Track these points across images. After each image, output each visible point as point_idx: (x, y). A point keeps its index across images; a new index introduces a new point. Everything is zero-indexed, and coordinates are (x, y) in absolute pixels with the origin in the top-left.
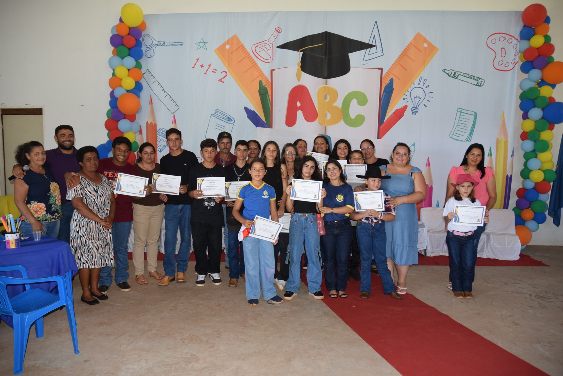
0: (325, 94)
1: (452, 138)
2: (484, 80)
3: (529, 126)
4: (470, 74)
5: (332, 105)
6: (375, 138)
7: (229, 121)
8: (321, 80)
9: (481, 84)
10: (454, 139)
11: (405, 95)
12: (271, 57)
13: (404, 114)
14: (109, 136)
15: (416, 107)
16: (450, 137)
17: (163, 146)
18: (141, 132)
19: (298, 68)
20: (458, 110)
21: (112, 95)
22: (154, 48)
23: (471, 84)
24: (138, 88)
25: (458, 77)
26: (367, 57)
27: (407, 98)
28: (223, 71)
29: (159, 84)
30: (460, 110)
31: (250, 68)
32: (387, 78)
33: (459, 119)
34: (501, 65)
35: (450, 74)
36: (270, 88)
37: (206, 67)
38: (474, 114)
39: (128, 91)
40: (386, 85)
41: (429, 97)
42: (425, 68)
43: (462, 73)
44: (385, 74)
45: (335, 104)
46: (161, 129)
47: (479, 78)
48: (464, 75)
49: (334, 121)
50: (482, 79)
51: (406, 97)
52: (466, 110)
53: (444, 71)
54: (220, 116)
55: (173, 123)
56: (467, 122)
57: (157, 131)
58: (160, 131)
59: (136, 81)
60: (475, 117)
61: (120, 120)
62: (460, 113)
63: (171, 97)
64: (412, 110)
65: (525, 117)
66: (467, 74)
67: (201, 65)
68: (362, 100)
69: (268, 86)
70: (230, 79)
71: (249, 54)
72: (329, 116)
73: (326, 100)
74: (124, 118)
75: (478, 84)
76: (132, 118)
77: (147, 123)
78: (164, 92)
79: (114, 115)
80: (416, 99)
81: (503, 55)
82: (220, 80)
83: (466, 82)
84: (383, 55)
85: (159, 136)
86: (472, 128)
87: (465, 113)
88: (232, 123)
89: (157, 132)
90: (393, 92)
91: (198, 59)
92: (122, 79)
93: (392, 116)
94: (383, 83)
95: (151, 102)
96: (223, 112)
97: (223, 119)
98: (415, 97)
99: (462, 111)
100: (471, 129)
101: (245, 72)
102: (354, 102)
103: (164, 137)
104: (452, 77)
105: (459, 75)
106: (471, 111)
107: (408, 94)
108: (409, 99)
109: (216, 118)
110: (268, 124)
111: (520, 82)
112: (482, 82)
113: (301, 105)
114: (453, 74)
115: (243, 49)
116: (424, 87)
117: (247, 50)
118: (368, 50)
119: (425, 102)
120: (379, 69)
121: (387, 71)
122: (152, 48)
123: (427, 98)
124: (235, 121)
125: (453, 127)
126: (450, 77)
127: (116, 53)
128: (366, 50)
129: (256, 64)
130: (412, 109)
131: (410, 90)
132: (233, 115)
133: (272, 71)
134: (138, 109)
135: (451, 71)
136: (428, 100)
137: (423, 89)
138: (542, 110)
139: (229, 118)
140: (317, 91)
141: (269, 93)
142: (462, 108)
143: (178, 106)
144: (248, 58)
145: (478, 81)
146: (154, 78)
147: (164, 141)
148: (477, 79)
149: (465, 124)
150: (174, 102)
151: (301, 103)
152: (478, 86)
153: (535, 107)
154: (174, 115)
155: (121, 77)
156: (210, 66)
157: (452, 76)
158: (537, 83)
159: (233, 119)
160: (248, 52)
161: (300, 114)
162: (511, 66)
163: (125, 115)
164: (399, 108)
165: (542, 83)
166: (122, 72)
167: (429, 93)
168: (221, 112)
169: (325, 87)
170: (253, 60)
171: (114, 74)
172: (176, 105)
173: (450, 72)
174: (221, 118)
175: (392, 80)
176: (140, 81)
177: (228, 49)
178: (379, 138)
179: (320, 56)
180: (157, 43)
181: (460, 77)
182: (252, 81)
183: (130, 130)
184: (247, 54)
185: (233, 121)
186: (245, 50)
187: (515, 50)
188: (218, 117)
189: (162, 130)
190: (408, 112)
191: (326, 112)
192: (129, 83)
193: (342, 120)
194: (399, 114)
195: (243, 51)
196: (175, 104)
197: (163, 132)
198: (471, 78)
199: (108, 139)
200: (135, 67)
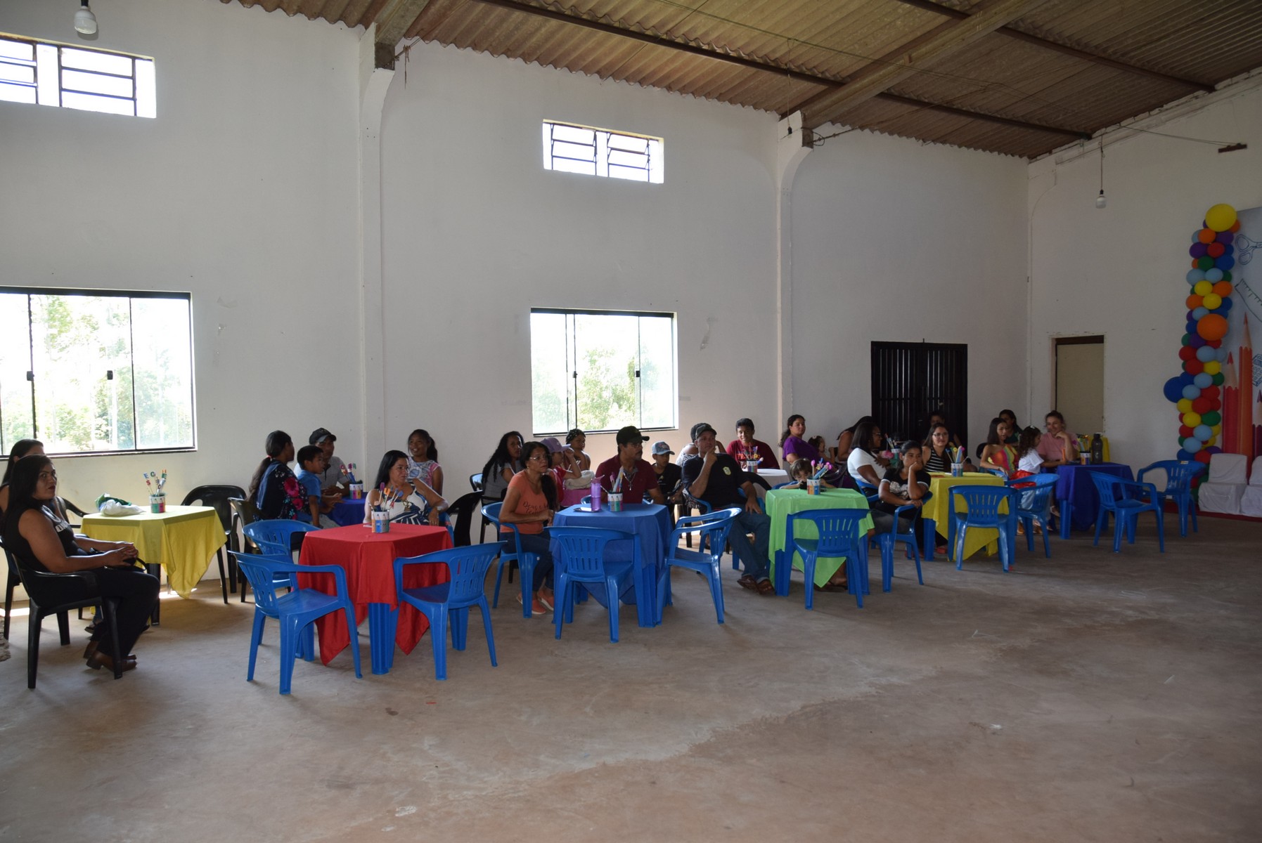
14: (1185, 366)
17: (1260, 378)
18: (1230, 360)
21: (1189, 316)
22: (1250, 252)
24: (1226, 304)
29: (1257, 297)
39: (1211, 311)
46: (1258, 355)
57: (1253, 358)
58: (1256, 358)
59: (1224, 297)
61: (1199, 348)
74: (1205, 345)
77: (1241, 348)
79: (1191, 341)
85: (1255, 366)
89: (1252, 360)
92: (1203, 297)
95: (1246, 322)
122: (1247, 252)
127: (1196, 266)
134: (1226, 331)
146: (1250, 290)
155: (1202, 295)
163: (1206, 341)
166: (1203, 288)
171: (1193, 292)
176: (1230, 297)
180: (1255, 245)
183: (1215, 359)
189: (1259, 357)
192: (1213, 301)
199: (1183, 371)
200: (1222, 280)
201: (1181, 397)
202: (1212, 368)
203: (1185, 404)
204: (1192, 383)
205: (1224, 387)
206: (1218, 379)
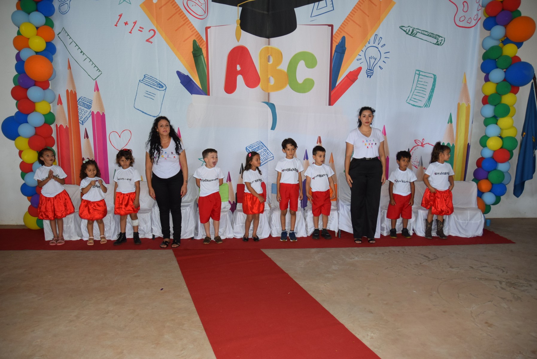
0: (268, 55)
1: (410, 104)
2: (444, 38)
3: (490, 89)
4: (429, 32)
5: (276, 68)
6: (326, 105)
7: (159, 87)
8: (264, 40)
9: (441, 43)
10: (411, 104)
11: (359, 55)
12: (205, 13)
13: (358, 77)
14: (18, 106)
15: (371, 69)
16: (407, 102)
17: (85, 118)
18: (59, 101)
19: (237, 26)
20: (416, 72)
21: (18, 57)
22: (68, 2)
23: (431, 42)
24: (50, 49)
25: (416, 35)
26: (316, 12)
27: (361, 59)
28: (151, 30)
29: (77, 45)
30: (419, 73)
31: (182, 26)
32: (338, 37)
33: (417, 82)
34: (463, 21)
35: (407, 31)
36: (205, 49)
37: (131, 25)
38: (433, 76)
39: (37, 53)
40: (337, 44)
41: (385, 58)
42: (381, 24)
43: (420, 30)
44: (336, 32)
45: (279, 68)
46: (82, 98)
47: (439, 36)
48: (423, 32)
49: (279, 87)
50: (442, 37)
51: (359, 57)
52: (425, 72)
53: (401, 27)
54: (149, 83)
55: (95, 91)
56: (426, 86)
57: (77, 100)
58: (80, 100)
59: (48, 41)
60: (434, 80)
61: (29, 88)
62: (418, 75)
63: (91, 61)
64: (367, 73)
65: (487, 79)
66: (426, 32)
67: (125, 23)
68: (311, 61)
69: (203, 46)
70: (159, 39)
71: (181, 9)
72: (272, 81)
73: (269, 63)
74: (35, 85)
75: (437, 43)
76: (44, 85)
77: (67, 90)
78: (83, 55)
79: (21, 81)
80: (371, 59)
81: (465, 10)
82: (147, 41)
83: (425, 40)
84: (334, 10)
85: (79, 107)
86: (430, 92)
87: (423, 76)
88: (163, 90)
89: (77, 102)
90: (345, 52)
91: (121, 16)
92: (29, 39)
93: (345, 80)
94: (333, 42)
95: (69, 67)
96: (153, 77)
97: (152, 86)
98: (370, 57)
99: (420, 74)
100: (430, 94)
101: (176, 30)
102: (301, 65)
103: (85, 107)
104: (410, 35)
105: (418, 33)
106: (430, 73)
107: (362, 53)
108: (363, 59)
109: (145, 84)
110: (205, 91)
111: (482, 40)
112: (442, 40)
113: (241, 69)
114: (411, 31)
115: (173, 3)
116: (379, 47)
117: (177, 5)
118: (317, 3)
119: (380, 63)
120: (329, 25)
121: (338, 28)
122: (66, 3)
123: (383, 59)
124: (166, 87)
125: (411, 91)
126: (408, 35)
127: (20, 7)
128: (314, 4)
129: (189, 20)
130: (367, 71)
131: (364, 49)
132: (164, 81)
133: (207, 28)
134: (51, 73)
135: (409, 27)
136: (384, 61)
137: (378, 48)
138: (505, 71)
139: (159, 84)
140: (259, 52)
141: (204, 54)
142: (421, 70)
143: (100, 71)
144: (179, 14)
145: (438, 39)
146: (70, 38)
147: (85, 112)
148: (436, 37)
149: (423, 88)
150: (95, 66)
151: (241, 66)
152: (438, 45)
153: (497, 68)
154: (96, 81)
155: (28, 37)
156: (135, 24)
157: (410, 33)
158: (501, 41)
159: (164, 86)
160: (179, 7)
161: (240, 79)
162: (474, 22)
163: (35, 81)
164: (352, 71)
165: (506, 41)
166: (28, 30)
167: (385, 53)
168: (150, 77)
169: (268, 48)
170: (185, 16)
171: (19, 33)
172: (98, 70)
173: (408, 29)
174: (150, 84)
175: (344, 38)
176: (52, 41)
177: (156, 3)
178: (330, 104)
179: (262, 12)
181: (419, 35)
182: (184, 41)
183: (43, 99)
184: (178, 9)
185: (164, 88)
186: (175, 5)
187: (477, 5)
188: (147, 84)
189: (83, 100)
190: (362, 75)
191: (269, 76)
192: (38, 44)
193: (288, 87)
194: (353, 77)
195: (173, 5)
196: (96, 68)
197: (84, 101)
198: (430, 36)
199: (17, 110)
200: (45, 24)
201: (19, 135)
202: (42, 108)
203: (23, 142)
204: (27, 122)
205: (57, 125)
206: (50, 118)
